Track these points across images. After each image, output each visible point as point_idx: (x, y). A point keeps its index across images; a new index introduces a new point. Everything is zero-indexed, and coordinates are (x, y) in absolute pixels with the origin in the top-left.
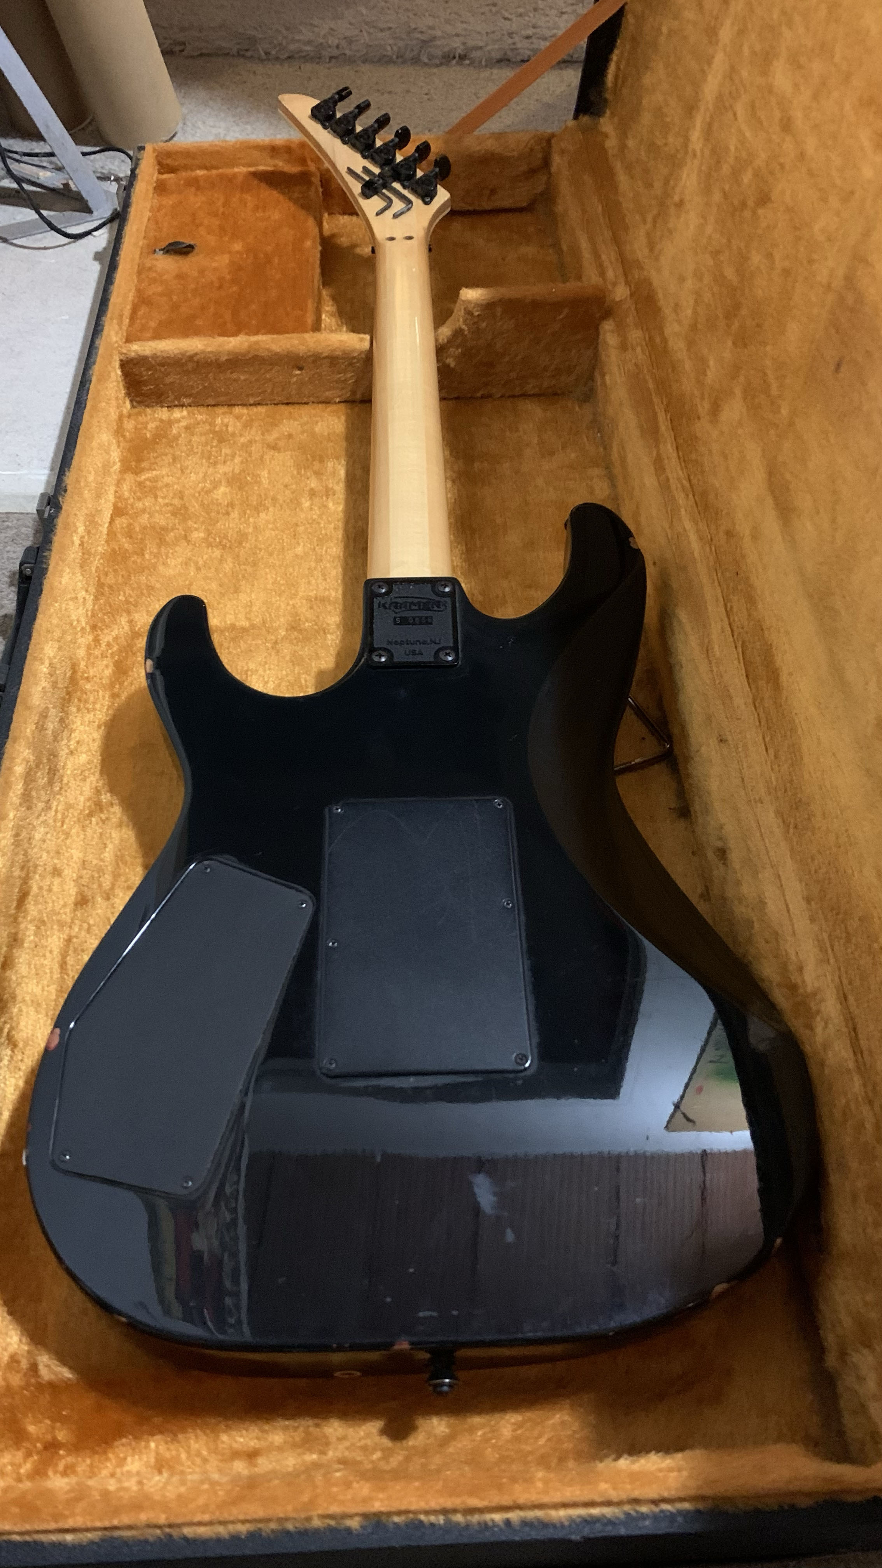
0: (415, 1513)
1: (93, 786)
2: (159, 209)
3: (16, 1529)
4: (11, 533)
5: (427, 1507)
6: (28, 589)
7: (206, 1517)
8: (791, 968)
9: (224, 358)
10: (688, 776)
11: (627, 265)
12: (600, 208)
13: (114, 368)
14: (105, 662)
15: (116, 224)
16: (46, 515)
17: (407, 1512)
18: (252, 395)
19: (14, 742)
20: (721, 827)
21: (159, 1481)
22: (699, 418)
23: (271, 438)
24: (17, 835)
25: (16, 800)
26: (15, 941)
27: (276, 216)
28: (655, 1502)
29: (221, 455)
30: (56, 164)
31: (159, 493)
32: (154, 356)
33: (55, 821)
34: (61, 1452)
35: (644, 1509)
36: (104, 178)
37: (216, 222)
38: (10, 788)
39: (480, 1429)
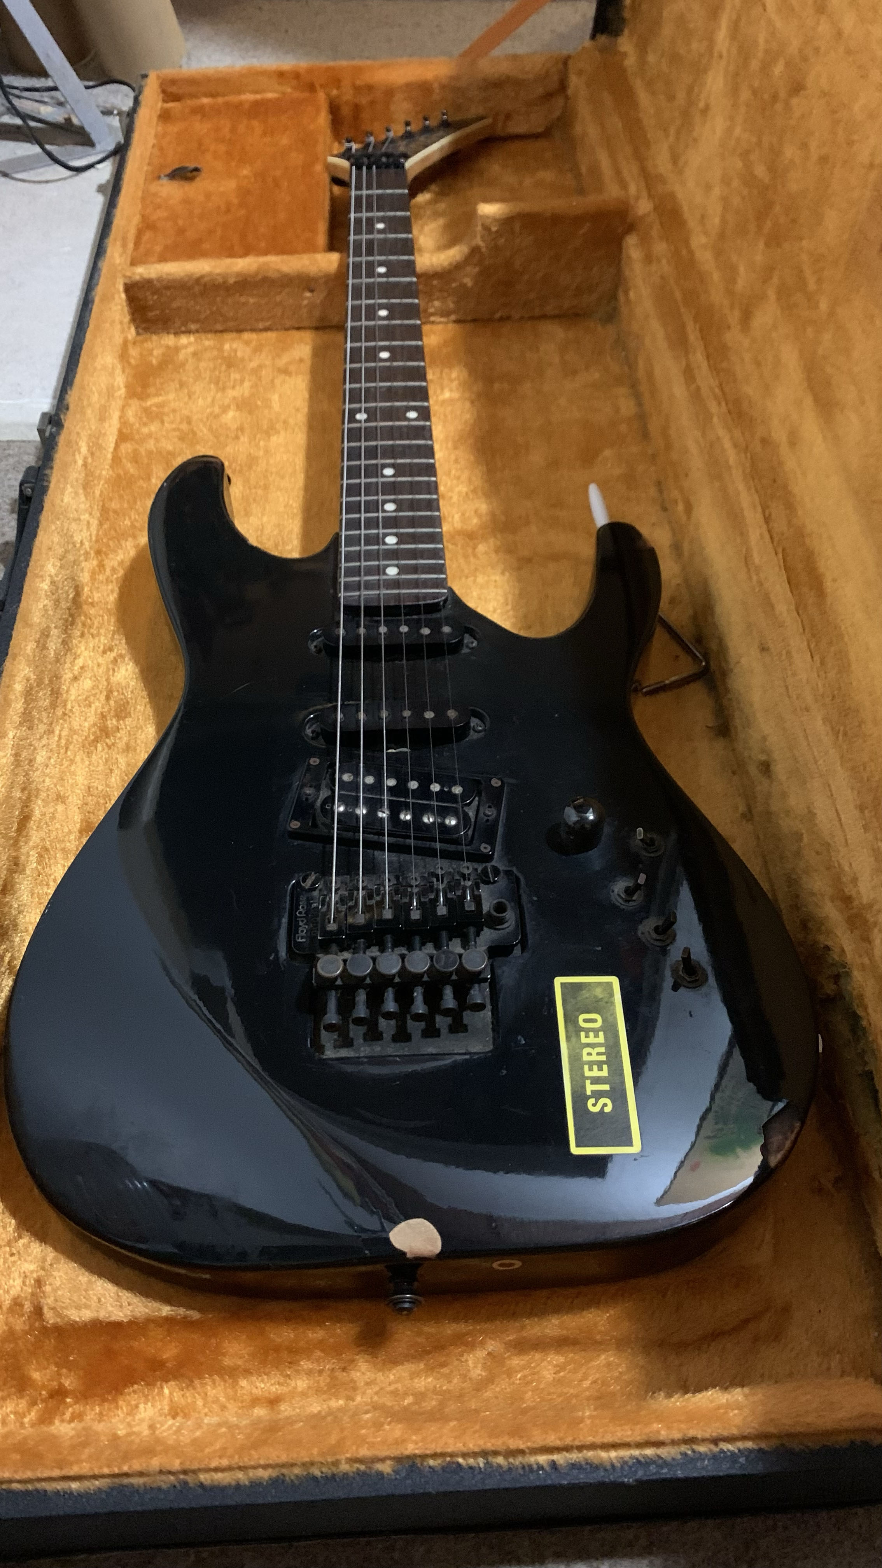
0: (452, 1455)
1: (99, 711)
2: (164, 135)
3: (17, 1477)
4: (11, 461)
5: (465, 1450)
6: (28, 510)
7: (225, 1462)
8: (844, 880)
9: (231, 281)
10: (727, 691)
11: (650, 180)
12: (620, 125)
13: (119, 292)
14: (110, 587)
15: (118, 158)
16: (47, 434)
17: (443, 1455)
18: (262, 320)
19: (14, 659)
20: (765, 739)
21: (173, 1425)
22: (729, 327)
23: (282, 361)
24: (17, 755)
25: (17, 719)
26: (16, 865)
27: (285, 141)
28: (715, 1441)
29: (229, 380)
30: (57, 99)
31: (166, 418)
32: (159, 279)
33: (58, 746)
34: (68, 1400)
35: (702, 1449)
36: (107, 113)
37: (222, 148)
38: (9, 705)
39: (520, 1371)
